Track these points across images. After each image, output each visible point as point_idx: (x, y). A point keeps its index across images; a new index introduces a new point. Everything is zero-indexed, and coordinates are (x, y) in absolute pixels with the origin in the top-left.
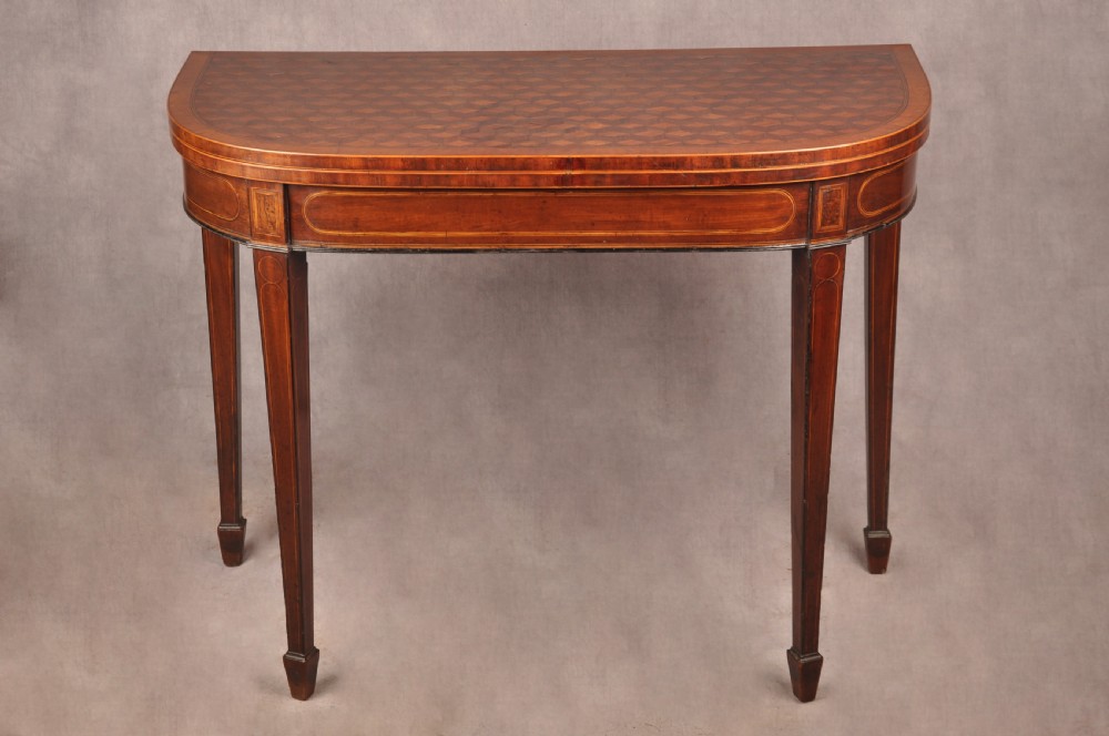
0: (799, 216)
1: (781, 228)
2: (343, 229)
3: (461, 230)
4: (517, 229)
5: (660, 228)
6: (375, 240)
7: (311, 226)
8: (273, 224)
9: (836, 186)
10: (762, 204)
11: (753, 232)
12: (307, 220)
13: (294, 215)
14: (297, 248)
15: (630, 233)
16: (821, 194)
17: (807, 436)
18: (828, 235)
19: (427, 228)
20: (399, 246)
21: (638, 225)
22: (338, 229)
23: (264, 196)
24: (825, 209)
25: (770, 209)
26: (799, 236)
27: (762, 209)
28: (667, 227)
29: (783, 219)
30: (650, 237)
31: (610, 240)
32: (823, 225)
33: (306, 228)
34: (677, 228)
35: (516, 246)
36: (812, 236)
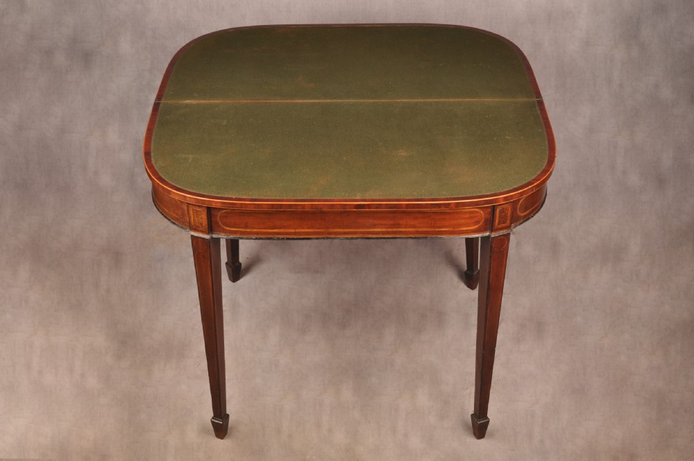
0: (486, 221)
1: (476, 226)
2: (240, 228)
3: (303, 228)
4: (333, 228)
5: (411, 227)
6: (257, 233)
7: (222, 226)
8: (201, 224)
9: (507, 206)
10: (467, 216)
11: (461, 229)
12: (220, 223)
13: (213, 219)
14: (214, 236)
15: (395, 230)
16: (498, 210)
17: (486, 323)
18: (502, 229)
19: (285, 227)
20: (270, 236)
21: (399, 226)
22: (237, 228)
23: (197, 211)
24: (500, 217)
25: (470, 218)
26: (485, 230)
27: (465, 218)
28: (414, 227)
29: (477, 222)
30: (405, 232)
31: (383, 233)
32: (499, 224)
33: (219, 226)
34: (420, 227)
35: (333, 236)
36: (492, 231)
